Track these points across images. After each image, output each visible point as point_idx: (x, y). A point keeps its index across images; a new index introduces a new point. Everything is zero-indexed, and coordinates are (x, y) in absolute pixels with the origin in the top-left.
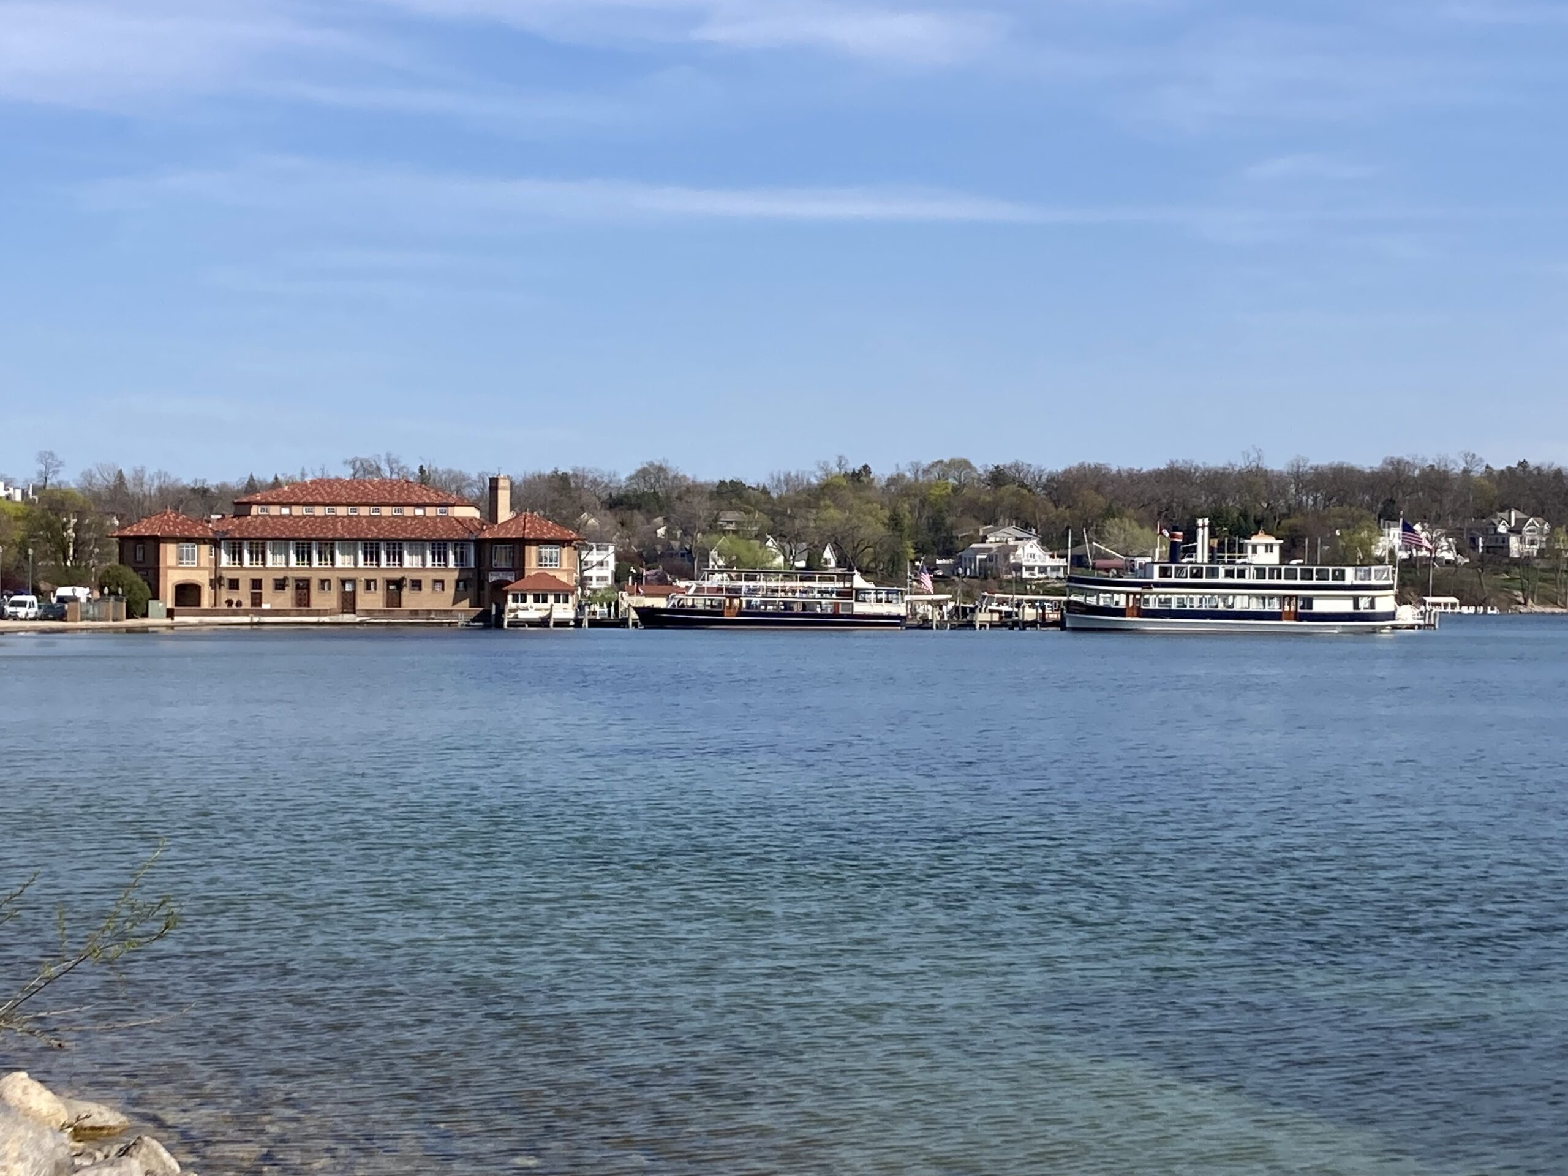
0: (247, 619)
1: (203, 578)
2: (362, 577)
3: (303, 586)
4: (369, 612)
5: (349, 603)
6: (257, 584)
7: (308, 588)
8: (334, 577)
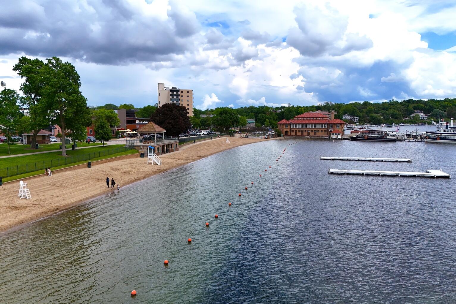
0: (294, 137)
1: (289, 130)
2: (311, 130)
3: (302, 132)
4: (311, 136)
5: (309, 134)
6: (296, 131)
7: (303, 131)
8: (307, 130)
